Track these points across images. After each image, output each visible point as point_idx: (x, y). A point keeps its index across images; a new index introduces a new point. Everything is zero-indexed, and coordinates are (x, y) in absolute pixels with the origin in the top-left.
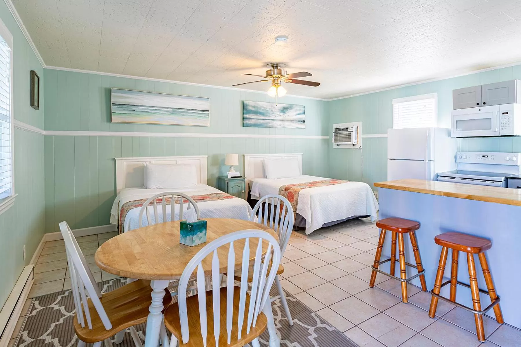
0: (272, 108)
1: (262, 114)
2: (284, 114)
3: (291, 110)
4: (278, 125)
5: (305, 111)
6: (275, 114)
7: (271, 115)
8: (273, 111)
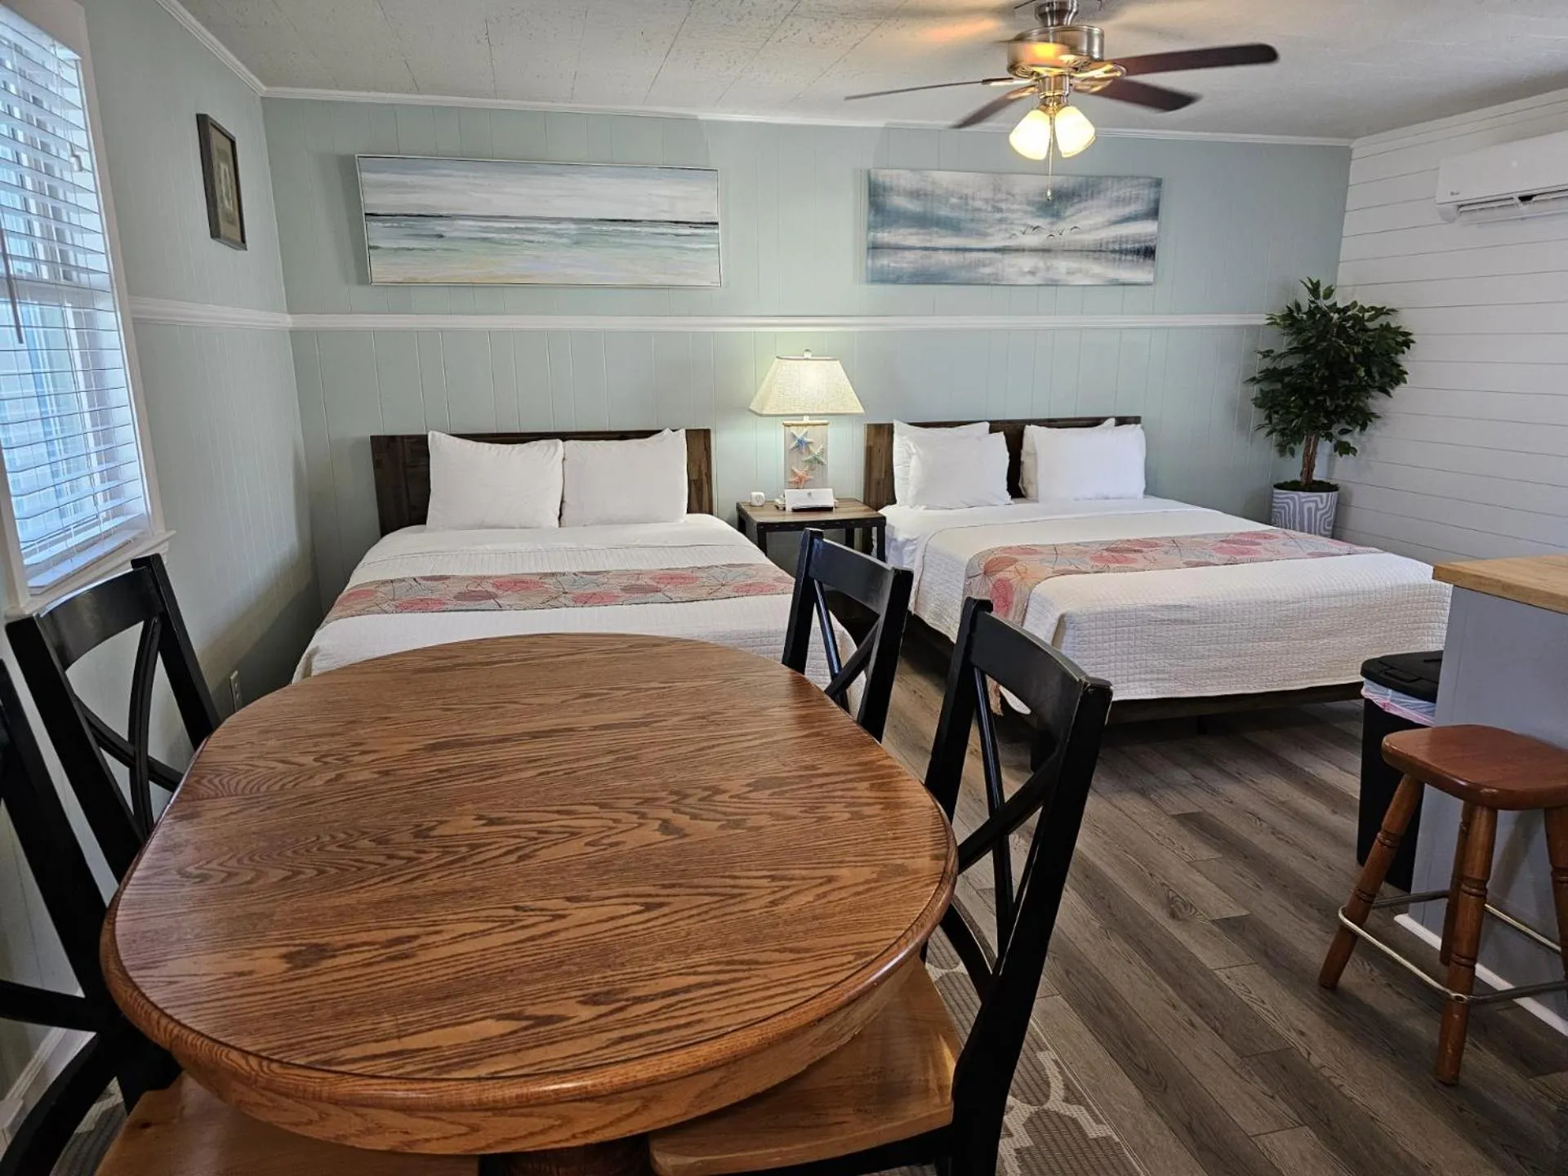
0: (999, 196)
1: (952, 226)
2: (1052, 224)
3: (1090, 203)
4: (1024, 274)
5: (1157, 202)
6: (1012, 223)
7: (989, 231)
8: (1000, 210)
